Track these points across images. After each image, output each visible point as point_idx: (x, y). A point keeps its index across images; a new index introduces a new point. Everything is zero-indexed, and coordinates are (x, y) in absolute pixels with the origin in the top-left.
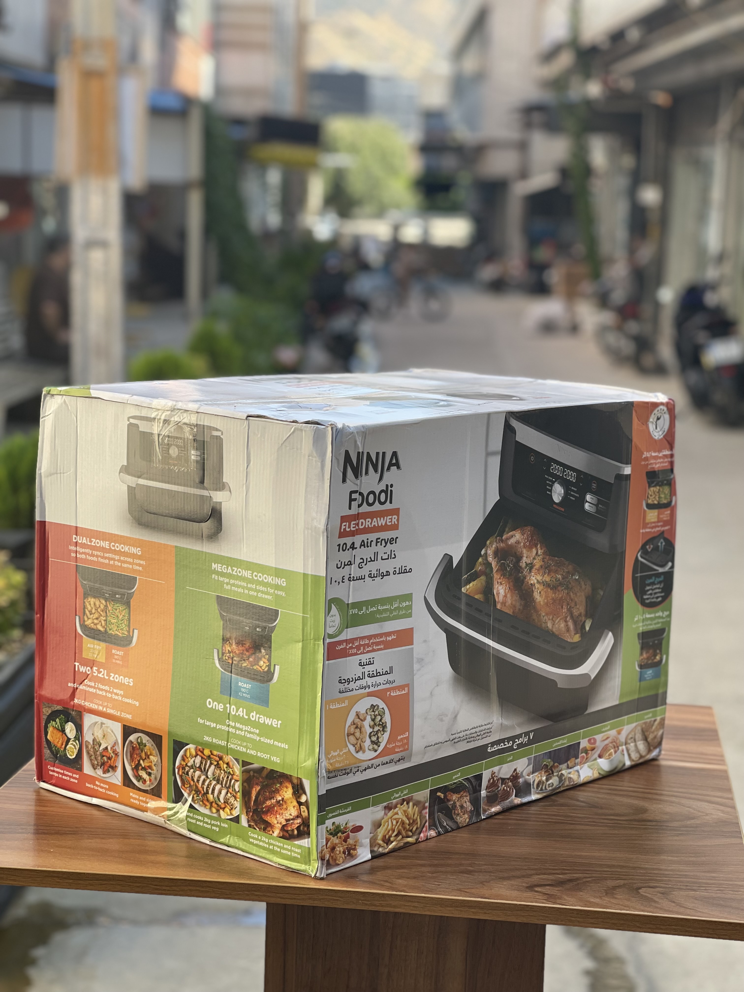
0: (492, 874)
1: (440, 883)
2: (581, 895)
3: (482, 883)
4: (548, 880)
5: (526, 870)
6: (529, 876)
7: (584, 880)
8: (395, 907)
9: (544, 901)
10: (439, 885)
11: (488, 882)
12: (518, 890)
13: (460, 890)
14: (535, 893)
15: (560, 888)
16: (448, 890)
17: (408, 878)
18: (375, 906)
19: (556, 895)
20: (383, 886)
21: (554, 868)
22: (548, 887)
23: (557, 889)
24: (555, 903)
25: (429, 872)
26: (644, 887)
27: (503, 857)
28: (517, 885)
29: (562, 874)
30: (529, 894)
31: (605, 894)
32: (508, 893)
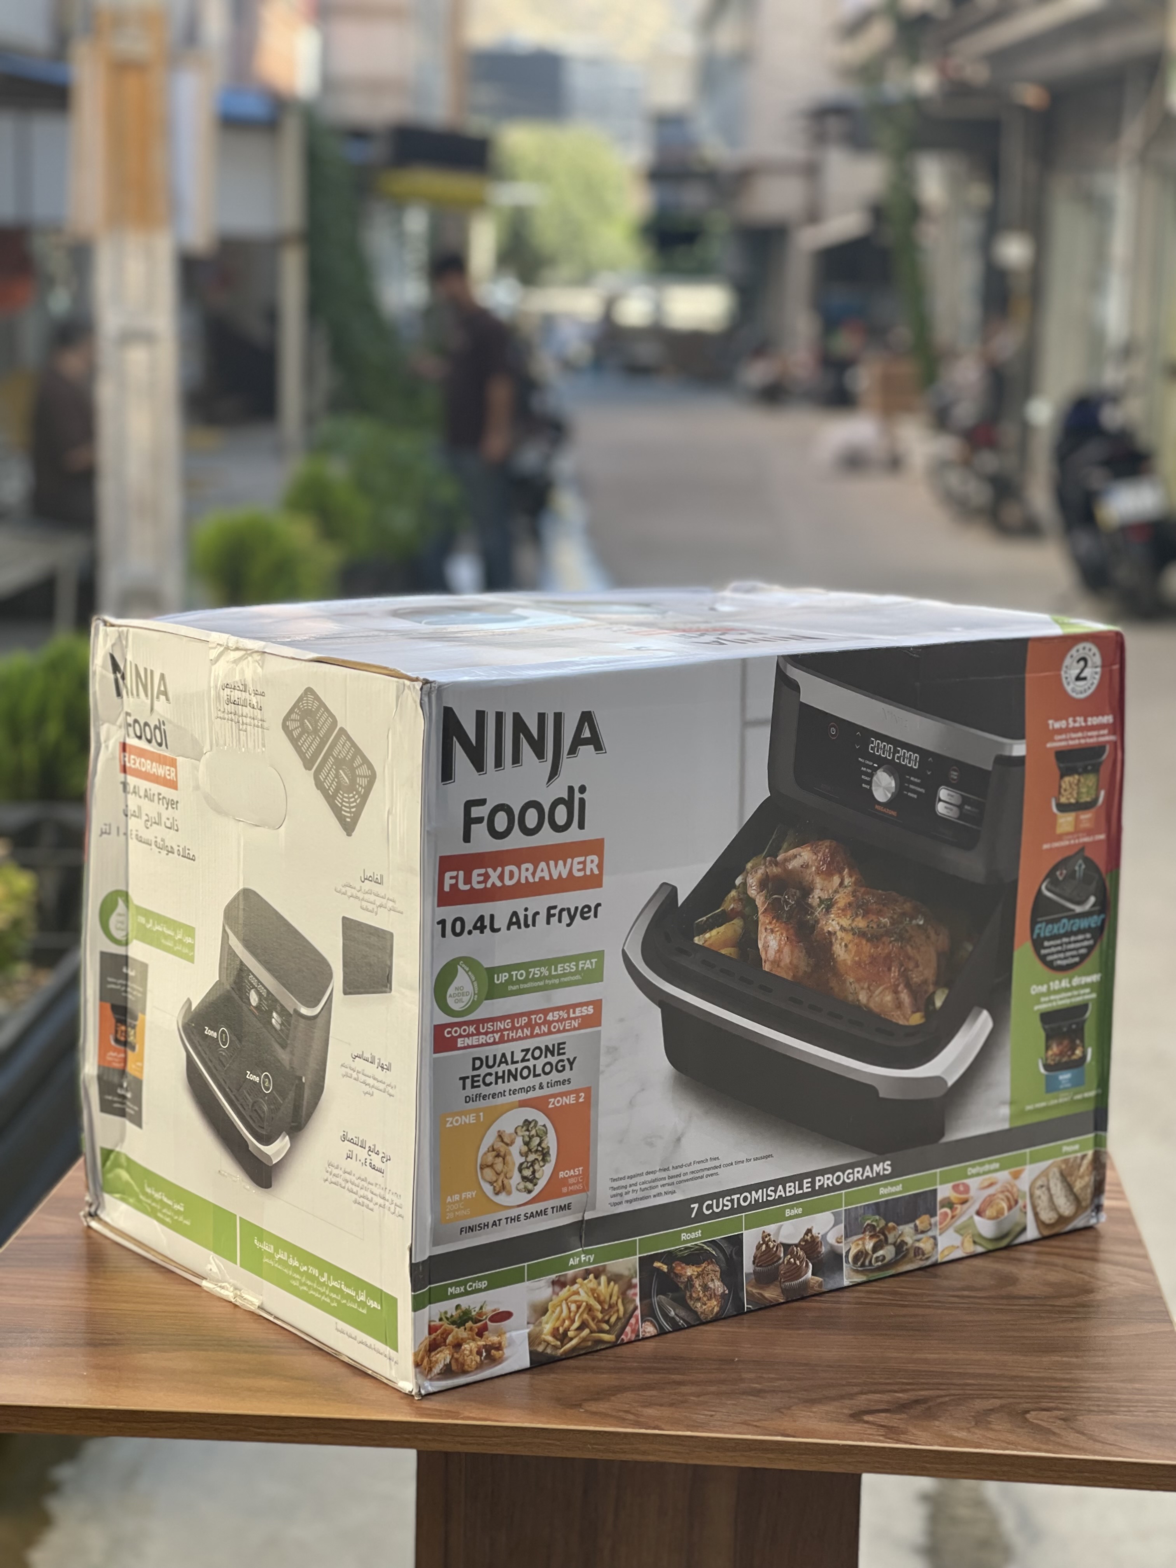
0: (792, 1395)
1: (713, 1413)
2: (938, 1427)
3: (778, 1410)
4: (882, 1401)
5: (844, 1385)
6: (851, 1396)
7: (939, 1400)
8: (644, 1453)
9: (881, 1438)
10: (712, 1416)
11: (789, 1408)
12: (838, 1421)
13: (745, 1423)
14: (866, 1425)
15: (904, 1416)
16: (726, 1424)
17: (661, 1405)
18: (614, 1452)
19: (898, 1428)
20: (624, 1419)
21: (888, 1381)
22: (883, 1415)
23: (898, 1416)
24: (898, 1441)
25: (692, 1394)
26: (1033, 1410)
27: (806, 1365)
28: (834, 1412)
29: (902, 1391)
30: (858, 1427)
31: (973, 1423)
32: (824, 1426)
